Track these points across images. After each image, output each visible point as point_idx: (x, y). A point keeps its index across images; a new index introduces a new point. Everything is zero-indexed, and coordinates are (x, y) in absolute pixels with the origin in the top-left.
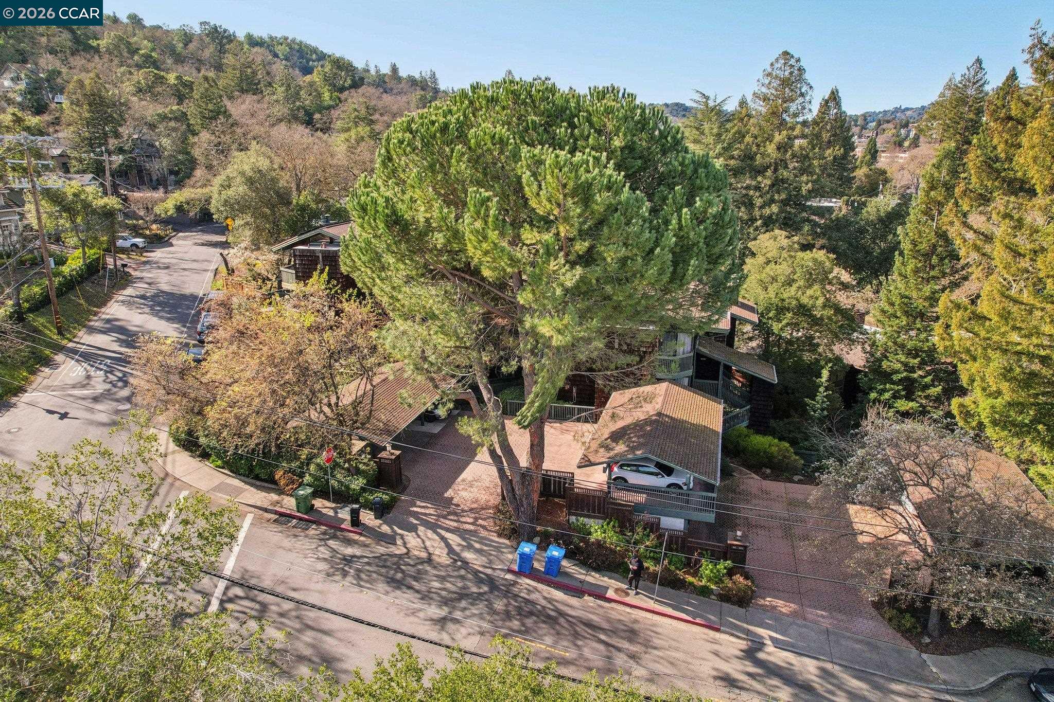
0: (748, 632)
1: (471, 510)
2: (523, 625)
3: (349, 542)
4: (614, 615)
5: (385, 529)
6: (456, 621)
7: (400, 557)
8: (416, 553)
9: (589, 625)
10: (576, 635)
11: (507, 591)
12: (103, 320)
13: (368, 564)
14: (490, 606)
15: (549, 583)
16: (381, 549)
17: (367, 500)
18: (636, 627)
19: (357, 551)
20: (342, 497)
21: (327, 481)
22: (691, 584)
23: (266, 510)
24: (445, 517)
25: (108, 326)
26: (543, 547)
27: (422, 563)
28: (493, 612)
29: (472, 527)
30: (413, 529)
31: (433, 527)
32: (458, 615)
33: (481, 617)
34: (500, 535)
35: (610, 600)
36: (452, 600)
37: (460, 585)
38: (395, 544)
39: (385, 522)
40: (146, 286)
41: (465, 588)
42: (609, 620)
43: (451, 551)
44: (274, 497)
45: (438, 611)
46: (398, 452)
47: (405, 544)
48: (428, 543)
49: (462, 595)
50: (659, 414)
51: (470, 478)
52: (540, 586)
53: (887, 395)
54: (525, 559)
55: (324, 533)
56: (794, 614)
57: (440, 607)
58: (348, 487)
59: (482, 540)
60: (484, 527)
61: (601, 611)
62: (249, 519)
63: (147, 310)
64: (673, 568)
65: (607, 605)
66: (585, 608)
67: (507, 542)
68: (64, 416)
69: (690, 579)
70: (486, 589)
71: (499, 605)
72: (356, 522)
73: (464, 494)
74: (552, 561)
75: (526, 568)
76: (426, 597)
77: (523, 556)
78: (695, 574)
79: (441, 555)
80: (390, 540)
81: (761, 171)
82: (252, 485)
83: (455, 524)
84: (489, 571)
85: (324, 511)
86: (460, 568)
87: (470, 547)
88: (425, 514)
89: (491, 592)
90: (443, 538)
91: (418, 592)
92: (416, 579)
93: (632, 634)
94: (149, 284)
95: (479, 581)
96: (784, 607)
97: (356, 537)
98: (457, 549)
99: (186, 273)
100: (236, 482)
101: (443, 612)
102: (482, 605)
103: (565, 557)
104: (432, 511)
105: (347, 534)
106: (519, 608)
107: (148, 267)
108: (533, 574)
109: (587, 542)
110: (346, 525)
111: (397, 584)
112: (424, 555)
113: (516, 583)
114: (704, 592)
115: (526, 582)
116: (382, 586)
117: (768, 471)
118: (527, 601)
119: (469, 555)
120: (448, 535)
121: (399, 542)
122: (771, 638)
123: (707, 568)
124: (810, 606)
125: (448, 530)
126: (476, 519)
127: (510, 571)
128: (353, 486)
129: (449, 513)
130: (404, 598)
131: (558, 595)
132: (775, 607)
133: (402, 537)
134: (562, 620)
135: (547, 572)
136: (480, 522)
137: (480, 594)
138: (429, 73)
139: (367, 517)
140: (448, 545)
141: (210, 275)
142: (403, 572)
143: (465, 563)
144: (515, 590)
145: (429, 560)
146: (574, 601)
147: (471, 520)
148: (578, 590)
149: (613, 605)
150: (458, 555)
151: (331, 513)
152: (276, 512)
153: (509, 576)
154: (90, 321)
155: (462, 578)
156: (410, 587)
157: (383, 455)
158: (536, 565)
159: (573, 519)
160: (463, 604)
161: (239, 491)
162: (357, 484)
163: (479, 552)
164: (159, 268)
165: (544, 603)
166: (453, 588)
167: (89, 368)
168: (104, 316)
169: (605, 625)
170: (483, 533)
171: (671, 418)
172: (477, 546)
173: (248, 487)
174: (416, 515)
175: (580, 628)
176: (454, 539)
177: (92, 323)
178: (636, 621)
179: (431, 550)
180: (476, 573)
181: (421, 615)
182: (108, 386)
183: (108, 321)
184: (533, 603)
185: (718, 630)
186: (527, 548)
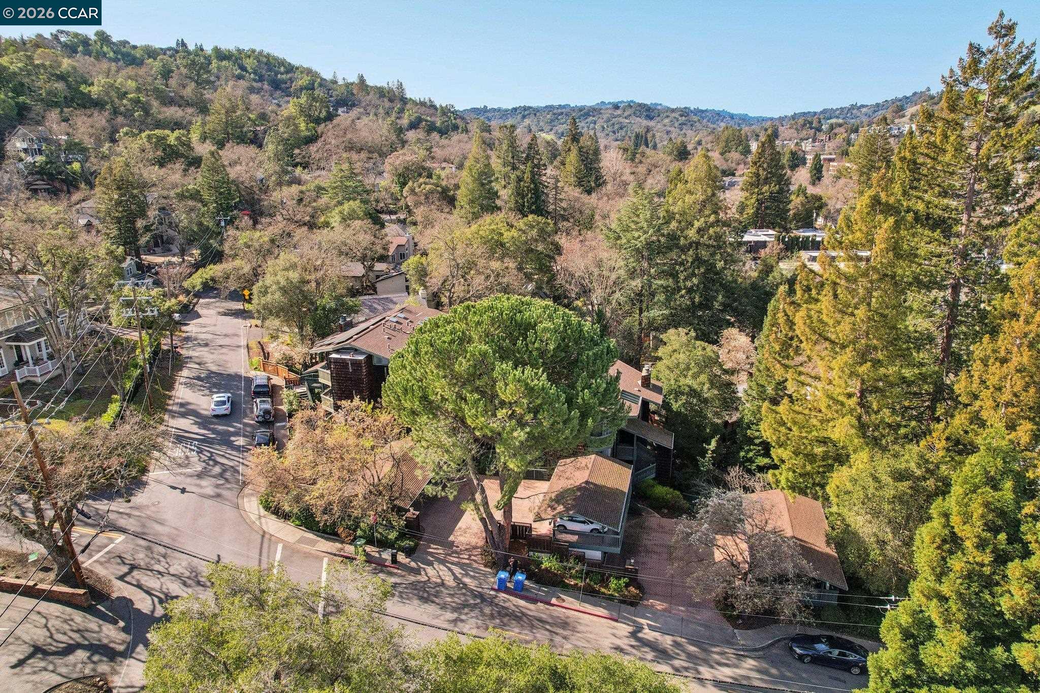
0: (635, 622)
1: (466, 549)
2: (502, 622)
3: (391, 574)
4: (555, 614)
5: (413, 564)
6: (462, 621)
7: (425, 582)
8: (434, 580)
9: (540, 620)
10: (532, 626)
11: (491, 602)
12: (177, 404)
13: (406, 588)
14: (481, 611)
15: (516, 596)
16: (412, 578)
17: (400, 546)
18: (568, 620)
19: (398, 580)
20: (383, 544)
21: (373, 534)
22: (604, 593)
23: (335, 555)
24: (450, 555)
25: (183, 410)
26: (512, 574)
27: (438, 586)
28: (483, 614)
29: (468, 562)
30: (430, 564)
31: (443, 562)
32: (463, 617)
33: (477, 618)
34: (486, 566)
35: (553, 605)
36: (459, 608)
37: (463, 599)
38: (420, 574)
39: (413, 560)
40: (197, 366)
41: (466, 601)
42: (552, 617)
43: (456, 578)
44: (338, 545)
45: (451, 615)
46: (418, 513)
47: (426, 574)
48: (441, 573)
49: (465, 605)
50: (587, 482)
51: (464, 527)
52: (511, 598)
53: (751, 454)
54: (501, 581)
55: (375, 569)
56: (665, 610)
57: (452, 613)
58: (386, 537)
59: (474, 570)
60: (475, 561)
61: (548, 612)
62: (326, 560)
63: (207, 392)
64: (592, 583)
65: (551, 608)
66: (538, 610)
67: (489, 570)
68: (183, 491)
69: (603, 590)
70: (478, 601)
71: (487, 610)
72: (394, 560)
73: (461, 539)
74: (518, 583)
75: (502, 587)
76: (443, 607)
77: (500, 580)
78: (607, 587)
79: (450, 581)
80: (417, 571)
81: (684, 250)
82: (322, 537)
83: (456, 560)
84: (480, 590)
85: (373, 554)
86: (462, 588)
87: (467, 575)
88: (437, 554)
89: (482, 602)
90: (450, 569)
91: (438, 604)
92: (436, 596)
93: (565, 624)
94: (199, 364)
95: (475, 596)
96: (659, 605)
97: (396, 571)
98: (460, 576)
99: (224, 350)
100: (310, 536)
101: (455, 615)
102: (477, 611)
103: (527, 579)
104: (441, 551)
105: (389, 569)
106: (499, 613)
107: (190, 344)
108: (507, 591)
109: (540, 569)
110: (388, 563)
111: (425, 600)
112: (439, 581)
113: (496, 596)
114: (611, 598)
115: (502, 595)
116: (416, 602)
117: (666, 511)
118: (503, 607)
119: (467, 580)
120: (453, 567)
121: (423, 573)
122: (648, 624)
123: (613, 583)
124: (675, 605)
125: (452, 564)
126: (470, 556)
127: (493, 589)
128: (390, 537)
129: (453, 553)
130: (431, 608)
131: (522, 603)
132: (653, 606)
133: (424, 569)
134: (524, 618)
135: (515, 589)
136: (473, 557)
137: (476, 604)
138: (396, 83)
139: (401, 557)
140: (453, 574)
141: (243, 351)
142: (427, 592)
143: (465, 585)
144: (496, 601)
145: (443, 584)
146: (532, 606)
147: (466, 557)
148: (534, 601)
149: (555, 608)
150: (460, 580)
151: (377, 555)
152: (342, 556)
153: (492, 593)
154: (168, 405)
155: (464, 594)
156: (433, 602)
157: (408, 515)
158: (509, 585)
159: (531, 554)
160: (466, 610)
161: (315, 542)
162: (393, 535)
163: (473, 577)
164: (200, 345)
165: (513, 608)
166: (459, 601)
167: (184, 449)
168: (177, 401)
169: (550, 620)
170: (475, 565)
171: (595, 485)
172: (472, 573)
173: (319, 539)
174: (431, 554)
175: (535, 623)
176: (457, 570)
177: (170, 408)
178: (568, 617)
179: (443, 577)
180: (472, 591)
181: (442, 618)
182: (204, 464)
183: (182, 405)
184: (506, 608)
185: (616, 621)
186: (503, 575)
